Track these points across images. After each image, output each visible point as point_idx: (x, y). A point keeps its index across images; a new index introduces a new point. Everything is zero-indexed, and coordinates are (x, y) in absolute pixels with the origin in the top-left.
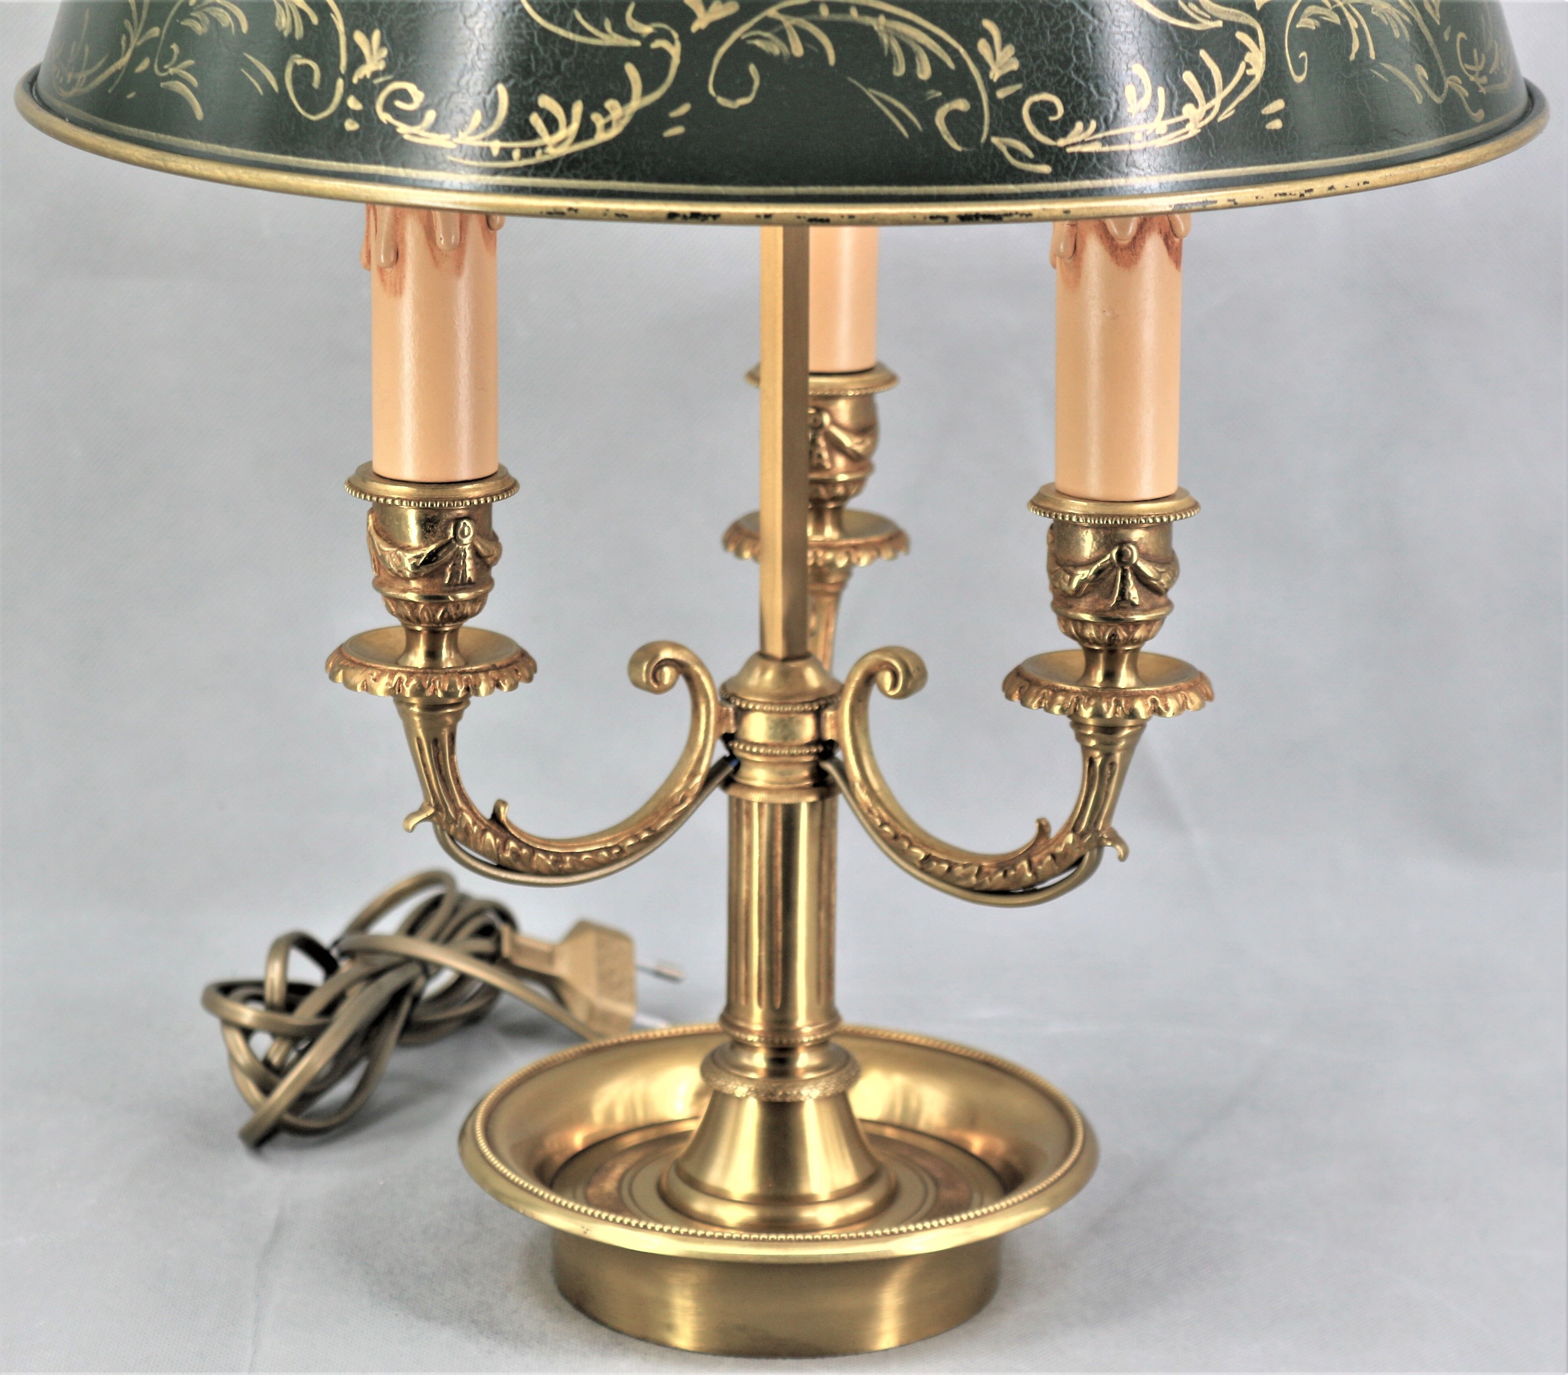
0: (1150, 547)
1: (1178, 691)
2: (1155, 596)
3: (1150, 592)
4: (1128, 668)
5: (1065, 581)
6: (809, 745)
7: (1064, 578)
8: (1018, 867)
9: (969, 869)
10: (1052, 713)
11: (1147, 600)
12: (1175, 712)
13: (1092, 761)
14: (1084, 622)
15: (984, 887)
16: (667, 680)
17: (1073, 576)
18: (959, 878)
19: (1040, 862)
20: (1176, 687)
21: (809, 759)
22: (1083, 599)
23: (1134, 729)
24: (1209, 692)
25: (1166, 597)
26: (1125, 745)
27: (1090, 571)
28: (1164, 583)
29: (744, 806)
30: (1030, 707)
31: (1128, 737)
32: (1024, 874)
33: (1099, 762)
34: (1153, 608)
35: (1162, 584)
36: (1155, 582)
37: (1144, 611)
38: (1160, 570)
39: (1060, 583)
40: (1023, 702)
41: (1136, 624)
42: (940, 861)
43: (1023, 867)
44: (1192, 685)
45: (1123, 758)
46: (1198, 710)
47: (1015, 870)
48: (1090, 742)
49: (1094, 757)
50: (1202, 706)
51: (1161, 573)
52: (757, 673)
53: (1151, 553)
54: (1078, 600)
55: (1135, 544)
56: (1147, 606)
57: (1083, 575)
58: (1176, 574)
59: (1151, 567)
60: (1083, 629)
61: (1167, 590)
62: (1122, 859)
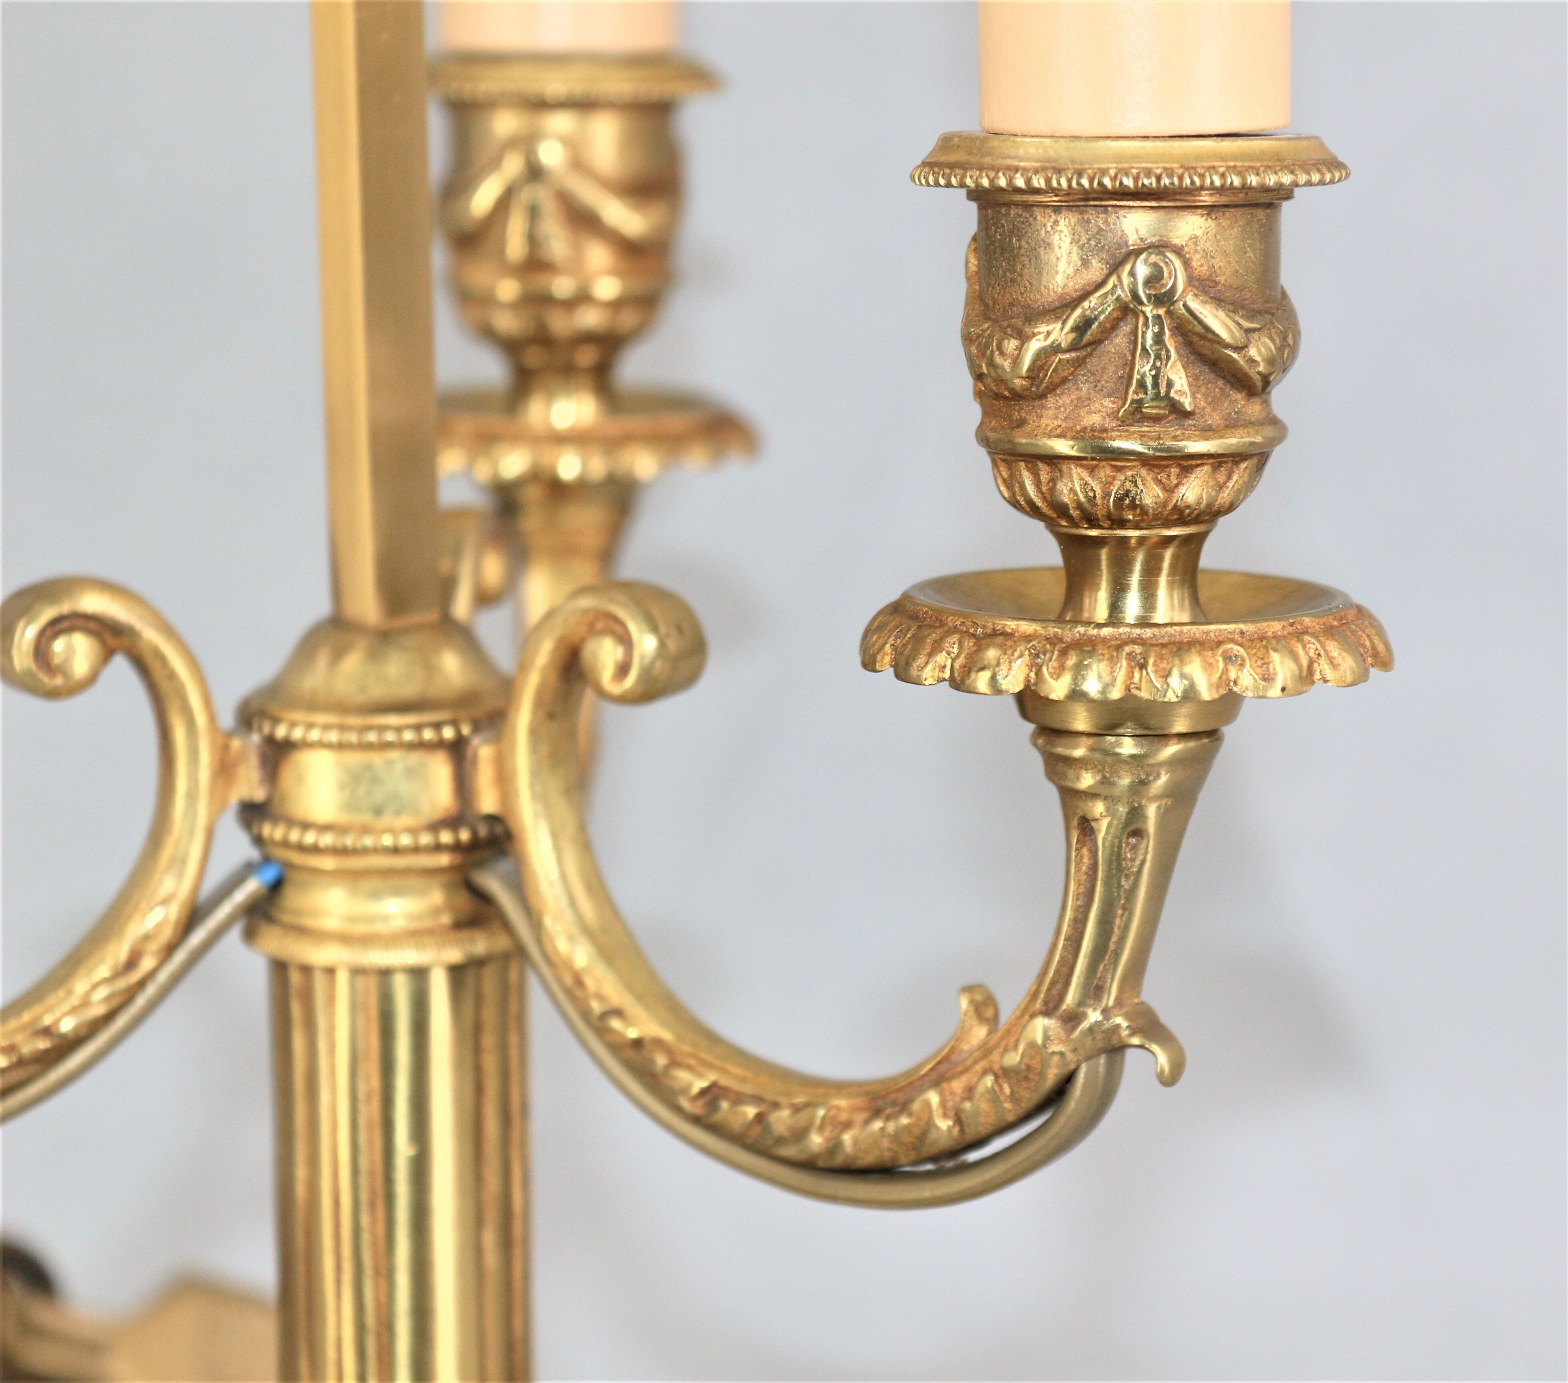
0: (1219, 262)
1: (1299, 635)
2: (1238, 397)
3: (1220, 383)
4: (1171, 584)
5: (1002, 353)
6: (435, 827)
7: (1000, 348)
8: (916, 1106)
9: (803, 1116)
10: (972, 691)
11: (1214, 403)
12: (1290, 685)
13: (1086, 826)
14: (1054, 460)
15: (839, 1160)
16: (81, 666)
17: (1024, 338)
18: (780, 1141)
19: (969, 1092)
20: (1292, 625)
21: (444, 860)
22: (1051, 401)
23: (1192, 744)
24: (1381, 648)
25: (1266, 403)
26: (1167, 782)
27: (1064, 323)
28: (1258, 359)
29: (295, 977)
30: (917, 682)
31: (1173, 763)
32: (930, 1124)
33: (1102, 828)
34: (1232, 425)
35: (1252, 361)
36: (1235, 356)
37: (1207, 432)
38: (1246, 324)
39: (991, 364)
40: (903, 673)
41: (1185, 463)
42: (739, 1099)
43: (927, 1104)
44: (1335, 623)
45: (1164, 816)
46: (1353, 684)
47: (910, 1115)
48: (1078, 778)
49: (1089, 816)
50: (1362, 677)
51: (1248, 331)
52: (322, 660)
53: (1222, 279)
54: (1037, 403)
55: (1178, 251)
56: (1215, 419)
57: (1049, 334)
58: (1290, 341)
59: (1221, 314)
60: (1053, 481)
61: (1266, 381)
62: (1170, 1080)
